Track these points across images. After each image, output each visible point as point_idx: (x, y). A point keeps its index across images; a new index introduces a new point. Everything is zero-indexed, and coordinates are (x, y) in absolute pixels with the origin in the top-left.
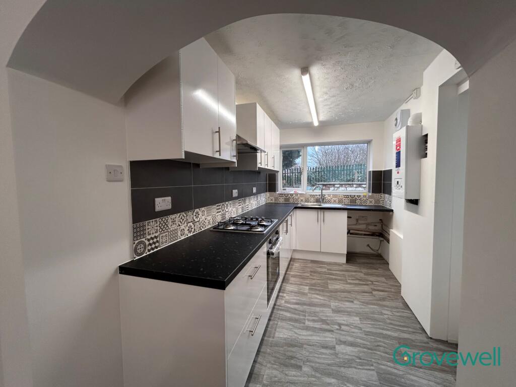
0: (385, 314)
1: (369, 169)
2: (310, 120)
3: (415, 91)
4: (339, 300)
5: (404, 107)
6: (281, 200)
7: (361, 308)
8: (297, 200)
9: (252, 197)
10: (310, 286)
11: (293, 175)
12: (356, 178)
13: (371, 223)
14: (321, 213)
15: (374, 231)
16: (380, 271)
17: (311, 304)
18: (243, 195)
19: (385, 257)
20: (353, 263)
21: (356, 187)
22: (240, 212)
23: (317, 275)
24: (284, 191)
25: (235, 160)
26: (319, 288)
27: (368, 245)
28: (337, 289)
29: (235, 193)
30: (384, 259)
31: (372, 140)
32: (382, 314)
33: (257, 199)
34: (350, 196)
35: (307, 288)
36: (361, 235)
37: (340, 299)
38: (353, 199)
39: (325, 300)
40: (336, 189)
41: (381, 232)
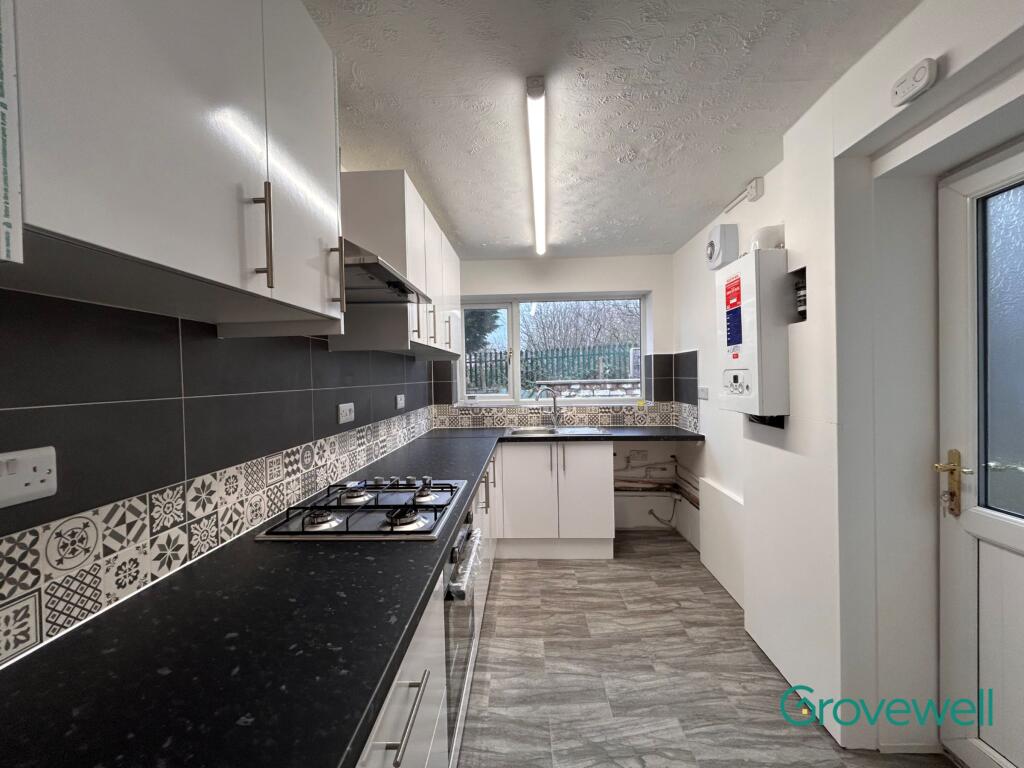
0: (730, 694)
1: (646, 352)
2: (528, 242)
3: (753, 184)
4: (621, 669)
5: (724, 219)
6: (466, 422)
7: (675, 685)
8: (501, 421)
9: (394, 419)
10: (546, 636)
11: (481, 367)
12: (601, 371)
13: (656, 464)
14: (557, 449)
15: (663, 481)
16: (686, 571)
17: (558, 697)
18: (370, 416)
19: (688, 537)
20: (629, 558)
21: (611, 389)
22: (362, 462)
23: (559, 600)
24: (471, 401)
25: (336, 313)
26: (569, 639)
27: (651, 512)
28: (608, 635)
29: (347, 412)
30: (685, 540)
31: (650, 292)
32: (723, 695)
33: (408, 424)
34: (613, 408)
35: (541, 642)
36: (637, 490)
37: (622, 665)
38: (618, 416)
39: (586, 675)
40: (573, 393)
41: (674, 481)
